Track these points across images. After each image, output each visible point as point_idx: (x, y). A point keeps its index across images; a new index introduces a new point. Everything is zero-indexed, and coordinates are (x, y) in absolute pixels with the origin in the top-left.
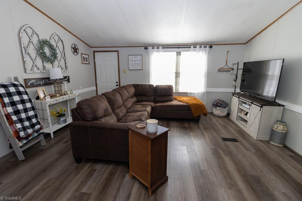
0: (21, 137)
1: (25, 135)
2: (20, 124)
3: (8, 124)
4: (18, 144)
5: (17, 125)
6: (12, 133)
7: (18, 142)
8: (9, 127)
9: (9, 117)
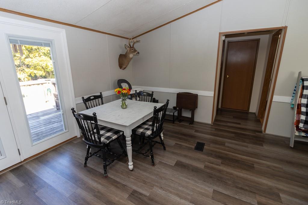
0: (299, 128)
1: (305, 128)
2: (305, 116)
3: (296, 112)
4: (295, 132)
5: (302, 116)
6: (295, 121)
7: (296, 131)
8: (295, 115)
9: (299, 107)
